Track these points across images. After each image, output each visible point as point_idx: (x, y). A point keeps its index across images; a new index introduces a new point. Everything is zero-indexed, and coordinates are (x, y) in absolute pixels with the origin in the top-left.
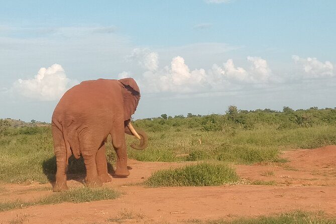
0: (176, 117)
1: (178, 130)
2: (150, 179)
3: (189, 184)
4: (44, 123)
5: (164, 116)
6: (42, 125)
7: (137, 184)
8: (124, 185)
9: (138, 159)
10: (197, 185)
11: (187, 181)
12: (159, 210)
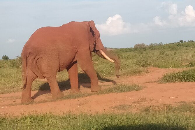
0: (189, 41)
1: (187, 49)
2: (162, 79)
3: (185, 81)
4: (112, 48)
5: (181, 41)
6: (111, 50)
7: (155, 82)
8: (147, 82)
9: (159, 67)
10: (189, 81)
11: (183, 79)
12: (163, 96)
